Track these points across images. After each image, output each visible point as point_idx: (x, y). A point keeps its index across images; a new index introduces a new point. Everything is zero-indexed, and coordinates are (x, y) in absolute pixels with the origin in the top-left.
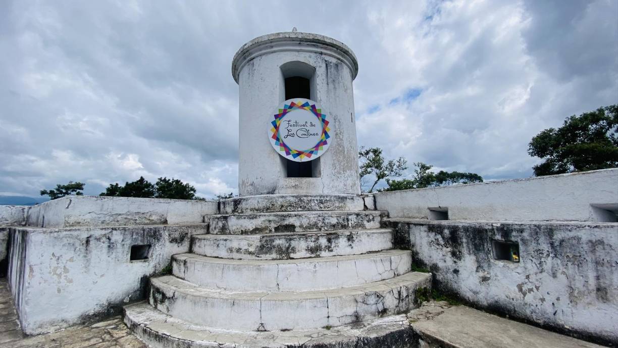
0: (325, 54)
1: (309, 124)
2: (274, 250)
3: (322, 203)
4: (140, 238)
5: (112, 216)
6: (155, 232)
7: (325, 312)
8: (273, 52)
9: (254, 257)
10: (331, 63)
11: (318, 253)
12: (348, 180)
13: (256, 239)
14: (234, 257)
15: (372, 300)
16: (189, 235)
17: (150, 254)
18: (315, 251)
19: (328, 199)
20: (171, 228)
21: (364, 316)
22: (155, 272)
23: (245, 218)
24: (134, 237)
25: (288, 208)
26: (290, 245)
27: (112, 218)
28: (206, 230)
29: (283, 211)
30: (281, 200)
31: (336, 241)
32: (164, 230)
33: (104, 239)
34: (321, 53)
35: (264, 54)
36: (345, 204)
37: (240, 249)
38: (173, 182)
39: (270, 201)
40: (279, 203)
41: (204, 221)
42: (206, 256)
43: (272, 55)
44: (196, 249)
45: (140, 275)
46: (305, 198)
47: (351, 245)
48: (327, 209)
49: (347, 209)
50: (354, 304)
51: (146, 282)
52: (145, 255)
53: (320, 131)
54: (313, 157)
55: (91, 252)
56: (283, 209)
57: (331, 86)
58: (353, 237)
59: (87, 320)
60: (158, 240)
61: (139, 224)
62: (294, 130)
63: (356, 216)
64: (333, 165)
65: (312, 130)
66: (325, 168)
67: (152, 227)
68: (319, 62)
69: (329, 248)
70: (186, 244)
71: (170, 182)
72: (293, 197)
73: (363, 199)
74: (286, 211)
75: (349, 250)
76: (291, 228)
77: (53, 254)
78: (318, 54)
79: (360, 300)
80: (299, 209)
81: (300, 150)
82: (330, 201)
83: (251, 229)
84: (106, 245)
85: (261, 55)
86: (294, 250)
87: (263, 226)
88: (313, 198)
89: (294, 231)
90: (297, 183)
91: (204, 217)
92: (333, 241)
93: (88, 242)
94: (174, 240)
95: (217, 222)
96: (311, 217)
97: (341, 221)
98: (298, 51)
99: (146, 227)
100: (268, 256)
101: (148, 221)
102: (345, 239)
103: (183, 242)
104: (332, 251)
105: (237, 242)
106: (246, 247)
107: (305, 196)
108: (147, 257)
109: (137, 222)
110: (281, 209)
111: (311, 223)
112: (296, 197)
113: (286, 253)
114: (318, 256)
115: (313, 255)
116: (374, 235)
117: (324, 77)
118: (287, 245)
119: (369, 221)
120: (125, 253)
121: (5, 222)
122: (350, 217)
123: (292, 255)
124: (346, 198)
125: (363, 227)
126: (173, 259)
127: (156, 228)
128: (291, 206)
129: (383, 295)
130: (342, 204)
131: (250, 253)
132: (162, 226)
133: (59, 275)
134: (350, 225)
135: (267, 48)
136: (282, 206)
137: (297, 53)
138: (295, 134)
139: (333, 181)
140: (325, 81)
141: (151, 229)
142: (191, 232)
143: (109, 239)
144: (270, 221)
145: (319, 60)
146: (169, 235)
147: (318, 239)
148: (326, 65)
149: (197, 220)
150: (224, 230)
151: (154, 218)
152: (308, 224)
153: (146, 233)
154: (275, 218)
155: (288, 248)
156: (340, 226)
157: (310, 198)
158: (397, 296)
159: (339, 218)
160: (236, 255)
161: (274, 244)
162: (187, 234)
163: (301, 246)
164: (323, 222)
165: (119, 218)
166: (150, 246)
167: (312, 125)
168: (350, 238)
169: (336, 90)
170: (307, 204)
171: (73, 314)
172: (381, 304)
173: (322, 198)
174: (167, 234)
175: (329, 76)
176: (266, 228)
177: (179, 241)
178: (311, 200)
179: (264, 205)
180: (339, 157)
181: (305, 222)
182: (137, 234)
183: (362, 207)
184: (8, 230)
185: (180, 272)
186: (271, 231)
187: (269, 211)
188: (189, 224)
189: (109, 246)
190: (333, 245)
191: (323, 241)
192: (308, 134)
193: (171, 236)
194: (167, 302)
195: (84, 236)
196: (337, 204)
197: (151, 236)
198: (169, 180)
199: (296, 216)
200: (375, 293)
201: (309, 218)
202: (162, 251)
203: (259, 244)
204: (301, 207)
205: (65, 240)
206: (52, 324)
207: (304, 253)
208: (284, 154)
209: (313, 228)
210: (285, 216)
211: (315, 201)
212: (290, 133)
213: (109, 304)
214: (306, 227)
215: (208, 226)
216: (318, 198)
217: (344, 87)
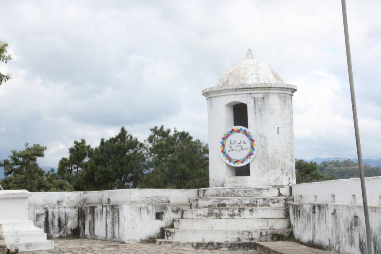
0: (253, 93)
1: (242, 142)
2: (214, 215)
3: (246, 192)
4: (159, 209)
5: (146, 198)
6: (165, 206)
7: (225, 236)
8: (221, 96)
9: (206, 218)
10: (258, 98)
11: (234, 217)
12: (271, 176)
13: (206, 210)
14: (199, 218)
15: (246, 234)
16: (181, 209)
17: (163, 217)
18: (232, 216)
19: (249, 190)
20: (172, 205)
21: (242, 239)
22: (166, 226)
23: (205, 200)
24: (156, 208)
25: (227, 195)
26: (220, 213)
27: (146, 199)
28: (190, 207)
29: (224, 197)
30: (223, 190)
31: (243, 212)
32: (169, 206)
33: (145, 208)
34: (251, 94)
35: (217, 96)
36: (261, 193)
37: (201, 214)
38: (175, 135)
39: (218, 191)
40: (222, 192)
41: (189, 202)
42: (188, 219)
43: (221, 97)
44: (184, 216)
45: (160, 227)
46: (236, 190)
47: (251, 214)
48: (249, 196)
49: (263, 195)
50: (237, 234)
51: (162, 230)
52: (161, 218)
53: (249, 146)
54: (245, 163)
55: (141, 213)
56: (224, 195)
57: (258, 114)
58: (253, 210)
59: (143, 242)
60: (167, 210)
61: (157, 202)
62: (233, 146)
63: (263, 200)
64: (259, 167)
65: (244, 146)
66: (253, 170)
67: (163, 204)
68: (249, 100)
69: (239, 215)
70: (180, 213)
71: (172, 134)
72: (229, 189)
73: (279, 189)
74: (225, 197)
75: (250, 216)
76: (224, 205)
77: (131, 213)
78: (248, 95)
79: (240, 233)
80: (233, 196)
81: (238, 159)
82: (251, 191)
83: (207, 206)
84: (146, 211)
85: (215, 97)
86: (222, 215)
87: (212, 204)
88: (240, 190)
89: (226, 207)
90: (235, 180)
91: (189, 200)
92: (242, 211)
93: (140, 209)
94: (173, 211)
95: (194, 202)
96: (235, 200)
97: (252, 202)
98: (236, 95)
99: (161, 204)
100: (212, 217)
101: (160, 201)
102: (248, 211)
103: (178, 213)
104: (241, 216)
105: (200, 211)
106: (203, 214)
107: (236, 188)
108: (162, 219)
109: (156, 201)
110: (223, 195)
111: (235, 203)
112: (231, 189)
113: (219, 216)
114: (234, 218)
115: (231, 218)
116: (267, 210)
117: (253, 109)
118: (219, 213)
119: (273, 203)
120: (154, 215)
121: (74, 202)
122: (258, 200)
123: (221, 217)
124: (262, 189)
125: (269, 206)
126: (174, 220)
127: (165, 205)
128: (228, 194)
129: (252, 232)
130: (260, 193)
131: (205, 216)
132: (168, 204)
133: (133, 222)
134: (258, 204)
135: (217, 93)
136: (224, 194)
137: (235, 96)
138: (234, 149)
139: (259, 178)
140: (253, 112)
141: (163, 205)
142: (182, 207)
143: (147, 208)
144: (215, 202)
145: (249, 98)
146: (171, 208)
147: (233, 210)
148: (255, 101)
149: (186, 201)
150: (197, 206)
151: (164, 199)
152: (233, 203)
153: (161, 207)
154: (218, 200)
155: (220, 214)
156: (251, 205)
157: (238, 189)
158: (260, 234)
159: (251, 201)
160: (199, 217)
161: (214, 212)
162: (180, 208)
163: (225, 213)
164: (241, 203)
165: (149, 199)
166: (163, 213)
167: (244, 143)
168: (251, 211)
169: (262, 116)
170: (237, 193)
171: (138, 239)
172: (251, 236)
173: (246, 190)
174: (170, 208)
175: (256, 108)
176: (213, 205)
177: (176, 212)
178: (239, 191)
179: (215, 193)
180: (264, 162)
181: (231, 202)
182: (158, 207)
183: (277, 194)
184: (78, 208)
185: (177, 225)
186: (215, 206)
187: (217, 196)
188: (181, 203)
189: (148, 212)
190: (241, 213)
191: (236, 212)
192: (242, 148)
193: (172, 209)
194: (172, 235)
195: (139, 206)
196: (256, 193)
197: (163, 208)
198: (169, 131)
199: (227, 199)
200: (248, 231)
201: (233, 201)
202: (169, 216)
203: (208, 212)
204: (233, 195)
205: (133, 208)
206: (132, 240)
207: (227, 217)
208: (228, 162)
209: (235, 206)
210: (222, 199)
211: (242, 191)
212: (231, 148)
213: (150, 237)
214: (232, 205)
215: (191, 205)
216: (244, 189)
217: (270, 111)
